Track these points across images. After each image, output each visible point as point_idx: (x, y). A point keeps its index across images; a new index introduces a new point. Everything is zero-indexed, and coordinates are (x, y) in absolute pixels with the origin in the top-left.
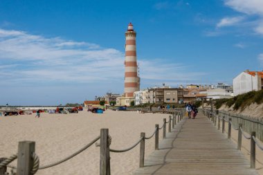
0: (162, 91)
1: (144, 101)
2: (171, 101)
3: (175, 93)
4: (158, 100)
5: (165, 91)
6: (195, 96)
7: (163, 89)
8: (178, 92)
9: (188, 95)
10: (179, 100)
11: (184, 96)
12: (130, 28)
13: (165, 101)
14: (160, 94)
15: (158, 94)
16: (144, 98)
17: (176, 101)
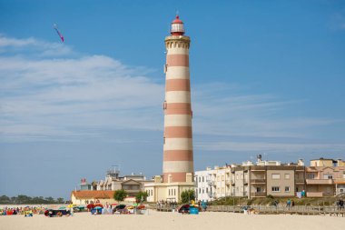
0: (262, 171)
1: (221, 193)
2: (281, 193)
3: (290, 175)
4: (254, 190)
5: (269, 172)
6: (330, 182)
7: (266, 168)
8: (296, 173)
9: (316, 180)
10: (297, 190)
11: (308, 182)
12: (176, 27)
13: (270, 192)
14: (259, 178)
15: (254, 177)
16: (220, 184)
17: (291, 192)
